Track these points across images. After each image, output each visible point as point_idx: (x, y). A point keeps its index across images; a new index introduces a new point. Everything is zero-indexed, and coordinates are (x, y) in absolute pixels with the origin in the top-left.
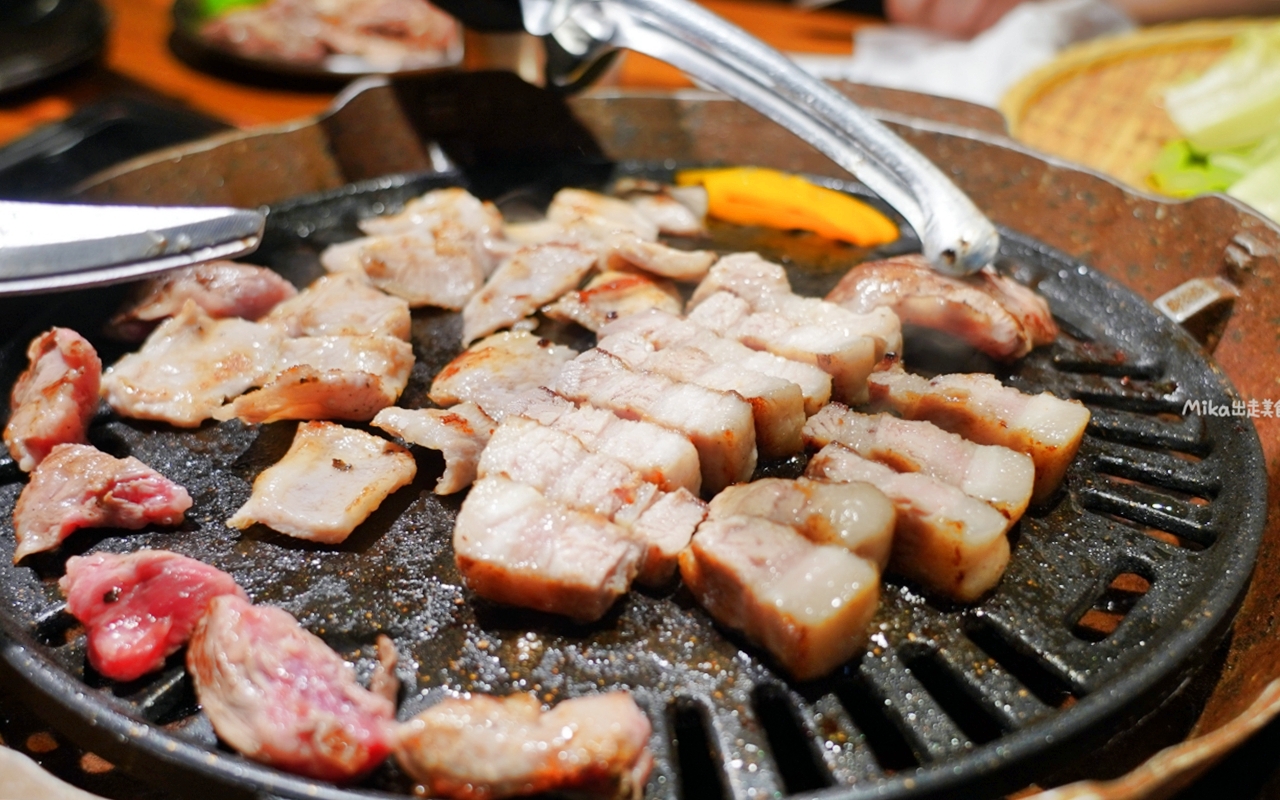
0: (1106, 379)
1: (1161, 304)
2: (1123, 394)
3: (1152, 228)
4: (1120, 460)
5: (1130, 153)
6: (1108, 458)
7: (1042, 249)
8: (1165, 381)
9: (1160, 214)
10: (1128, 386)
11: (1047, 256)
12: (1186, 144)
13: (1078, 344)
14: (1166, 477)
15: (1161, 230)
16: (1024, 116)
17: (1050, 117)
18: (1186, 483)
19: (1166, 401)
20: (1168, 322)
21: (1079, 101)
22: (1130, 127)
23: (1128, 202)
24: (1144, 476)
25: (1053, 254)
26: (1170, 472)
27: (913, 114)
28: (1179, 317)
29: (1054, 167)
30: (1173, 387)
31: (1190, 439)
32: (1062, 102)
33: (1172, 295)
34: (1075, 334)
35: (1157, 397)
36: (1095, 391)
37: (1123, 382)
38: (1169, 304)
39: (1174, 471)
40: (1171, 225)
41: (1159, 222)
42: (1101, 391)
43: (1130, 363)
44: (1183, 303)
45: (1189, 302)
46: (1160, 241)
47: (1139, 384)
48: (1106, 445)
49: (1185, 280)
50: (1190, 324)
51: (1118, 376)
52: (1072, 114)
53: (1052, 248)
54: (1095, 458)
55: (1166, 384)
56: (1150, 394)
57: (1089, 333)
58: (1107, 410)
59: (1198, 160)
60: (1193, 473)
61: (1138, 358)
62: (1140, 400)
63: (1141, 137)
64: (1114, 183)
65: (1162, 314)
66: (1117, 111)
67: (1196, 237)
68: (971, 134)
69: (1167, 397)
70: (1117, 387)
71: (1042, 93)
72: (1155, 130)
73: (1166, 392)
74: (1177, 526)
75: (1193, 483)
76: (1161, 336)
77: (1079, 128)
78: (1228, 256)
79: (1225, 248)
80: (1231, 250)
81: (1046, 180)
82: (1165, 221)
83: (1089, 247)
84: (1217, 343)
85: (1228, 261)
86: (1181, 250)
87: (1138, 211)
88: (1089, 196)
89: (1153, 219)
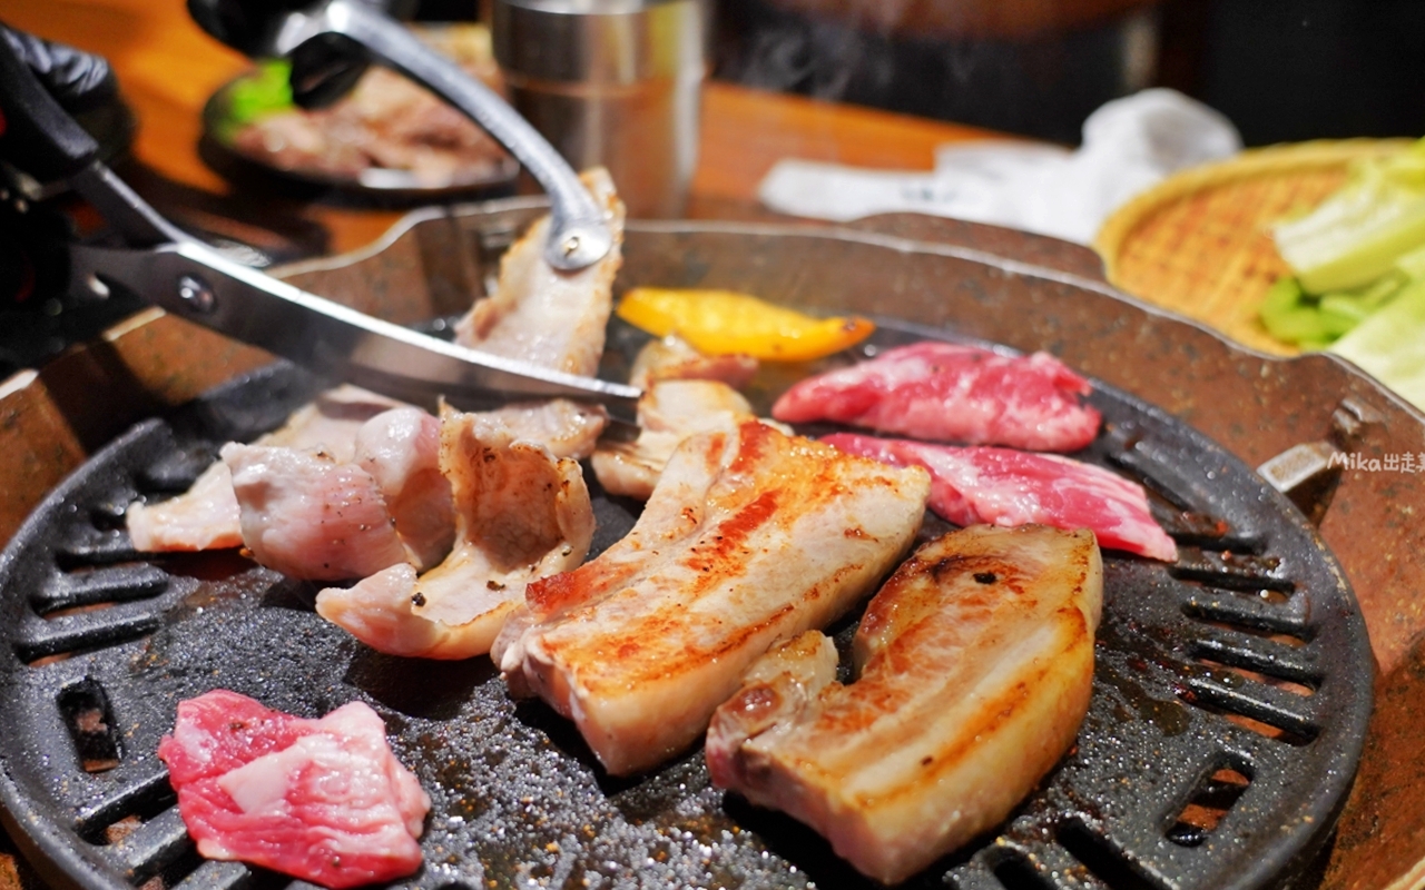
0: (1206, 554)
1: (1265, 471)
2: (1225, 570)
3: (1257, 385)
4: (1220, 645)
5: (1237, 291)
6: (1206, 642)
7: (1140, 407)
8: (1268, 555)
9: (1265, 371)
10: (1228, 562)
11: (1145, 415)
12: (1297, 281)
13: (1177, 513)
14: (1267, 663)
15: (1266, 389)
16: (1123, 249)
17: (1151, 249)
18: (1290, 669)
19: (1269, 578)
20: (1272, 489)
21: (1183, 230)
22: (1239, 261)
23: (1232, 357)
24: (1244, 662)
25: (1152, 412)
26: (1271, 657)
27: (1003, 254)
28: (1284, 486)
29: (1153, 316)
30: (1277, 562)
31: (1294, 621)
32: (1165, 232)
33: (1276, 461)
34: (1175, 501)
35: (1261, 572)
36: (1194, 566)
37: (1223, 557)
38: (1273, 472)
39: (1276, 658)
40: (1277, 384)
41: (1265, 381)
42: (1200, 566)
43: (1232, 535)
44: (1289, 469)
45: (1296, 470)
46: (1265, 401)
47: (1240, 559)
48: (1205, 628)
49: (1291, 445)
50: (1295, 494)
51: (1219, 549)
52: (1175, 247)
53: (1151, 406)
54: (1194, 642)
55: (1269, 559)
56: (1252, 569)
57: (1189, 500)
58: (1207, 588)
59: (1309, 300)
60: (1296, 660)
61: (1241, 530)
62: (1241, 577)
63: (1249, 272)
64: (1216, 336)
65: (1267, 483)
66: (1224, 242)
67: (1303, 398)
68: (1065, 278)
69: (1269, 573)
70: (1218, 563)
71: (1143, 222)
72: (1264, 265)
73: (1268, 568)
74: (1278, 719)
75: (1296, 670)
76: (1265, 506)
77: (1182, 261)
78: (1336, 421)
79: (1332, 412)
80: (1339, 414)
81: (1145, 330)
82: (1270, 379)
83: (1190, 403)
84: (1324, 513)
85: (1336, 426)
86: (1287, 410)
87: (1242, 367)
88: (1190, 349)
89: (1257, 377)
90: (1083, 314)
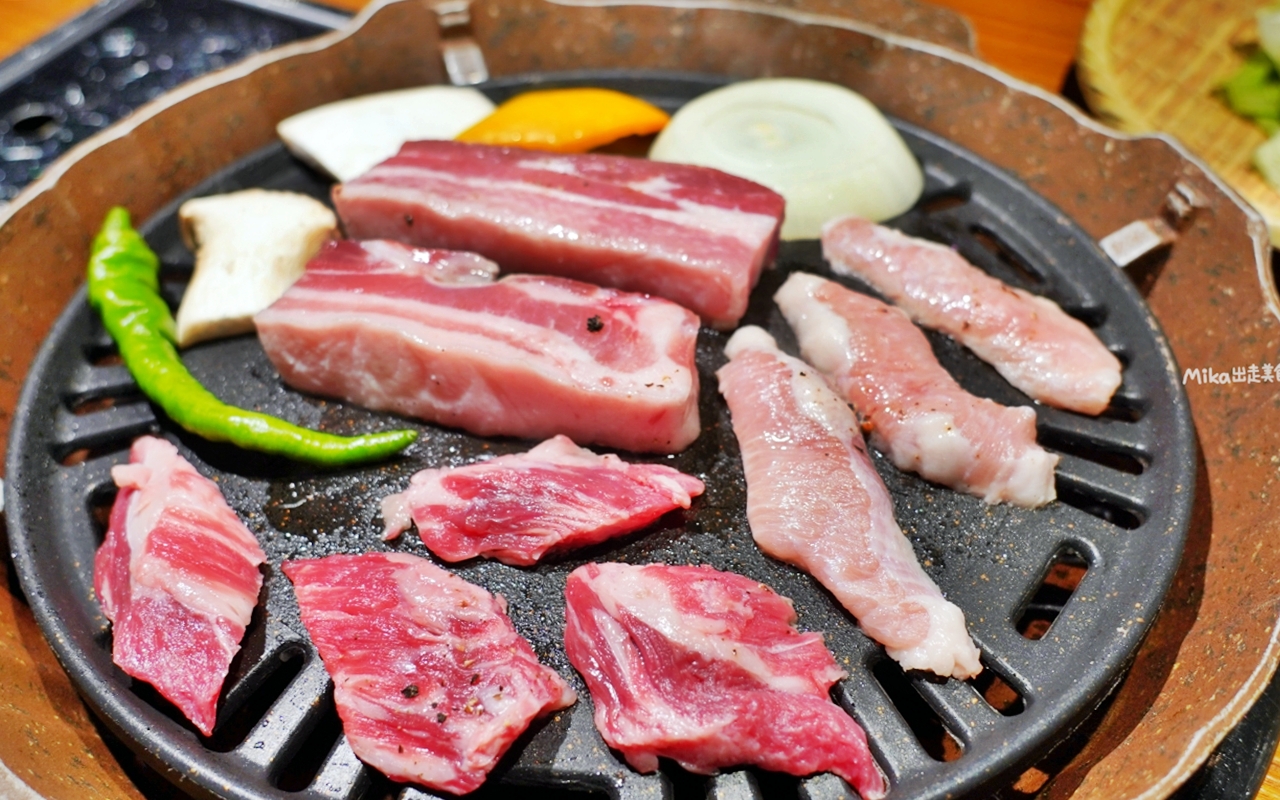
1: (1106, 245)
3: (1101, 160)
9: (1109, 147)
15: (1109, 163)
20: (1112, 263)
23: (1081, 133)
28: (1123, 260)
29: (1013, 90)
38: (1113, 246)
40: (1119, 160)
41: (1108, 156)
45: (1131, 245)
46: (1107, 174)
49: (1129, 220)
65: (1108, 257)
67: (1141, 175)
78: (1169, 202)
79: (1166, 194)
80: (1172, 197)
81: (1006, 103)
82: (1113, 154)
83: (1042, 170)
84: (1153, 283)
85: (1169, 207)
86: (1127, 185)
87: (1089, 142)
88: (1045, 123)
89: (1102, 150)
90: (953, 84)
